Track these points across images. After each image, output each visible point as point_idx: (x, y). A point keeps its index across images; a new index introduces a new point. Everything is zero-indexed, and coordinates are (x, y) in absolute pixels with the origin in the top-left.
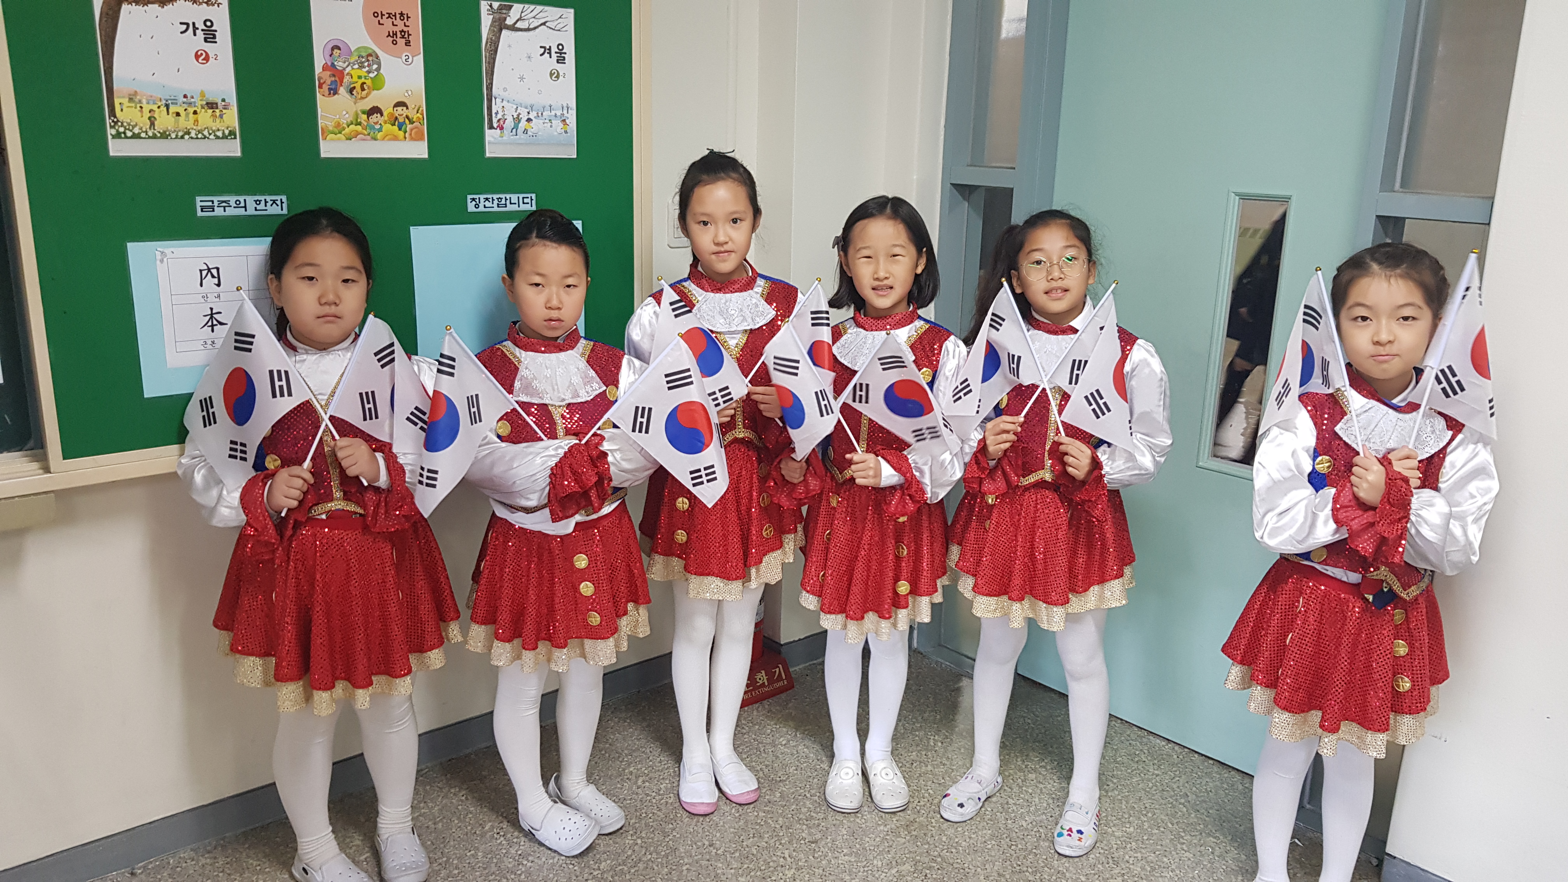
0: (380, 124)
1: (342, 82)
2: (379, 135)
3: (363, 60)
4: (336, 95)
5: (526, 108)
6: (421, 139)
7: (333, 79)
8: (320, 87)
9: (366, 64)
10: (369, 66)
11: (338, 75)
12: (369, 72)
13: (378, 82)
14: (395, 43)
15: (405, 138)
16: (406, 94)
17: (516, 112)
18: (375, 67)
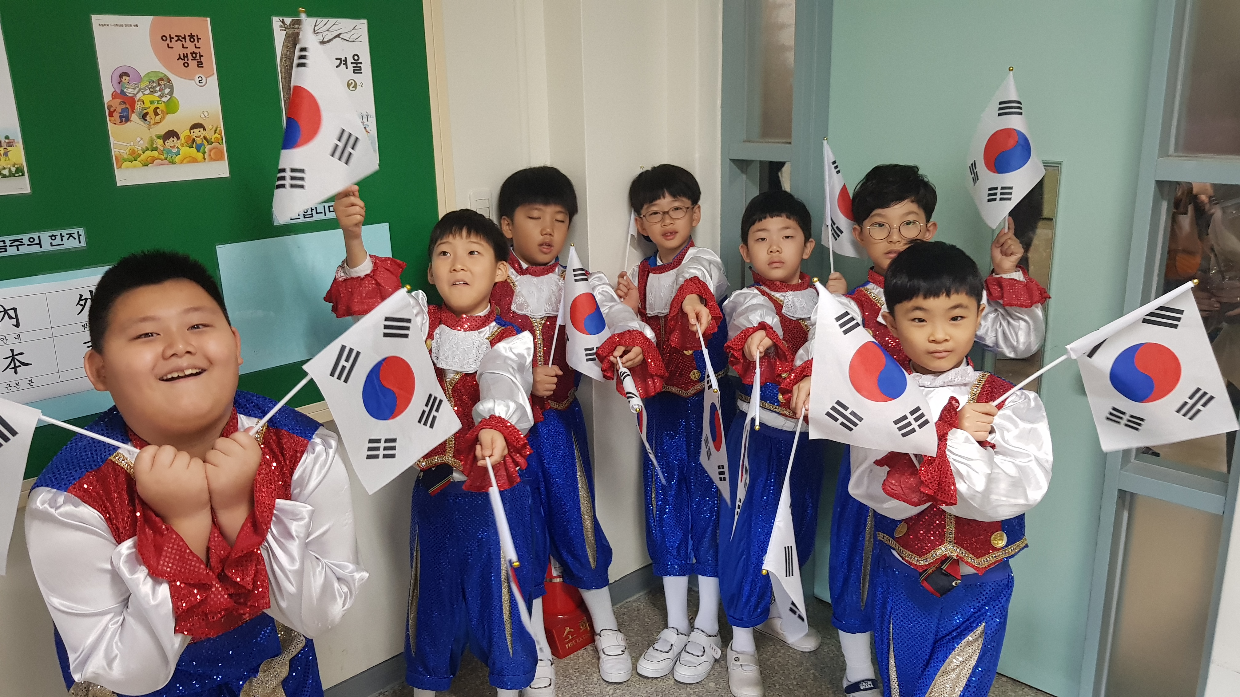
0: (177, 148)
1: (133, 108)
2: (177, 159)
3: (155, 85)
4: (129, 122)
6: (221, 158)
7: (124, 106)
8: (111, 115)
9: (158, 89)
10: (160, 90)
11: (129, 103)
12: (161, 97)
13: (172, 107)
14: (186, 65)
18: (167, 91)
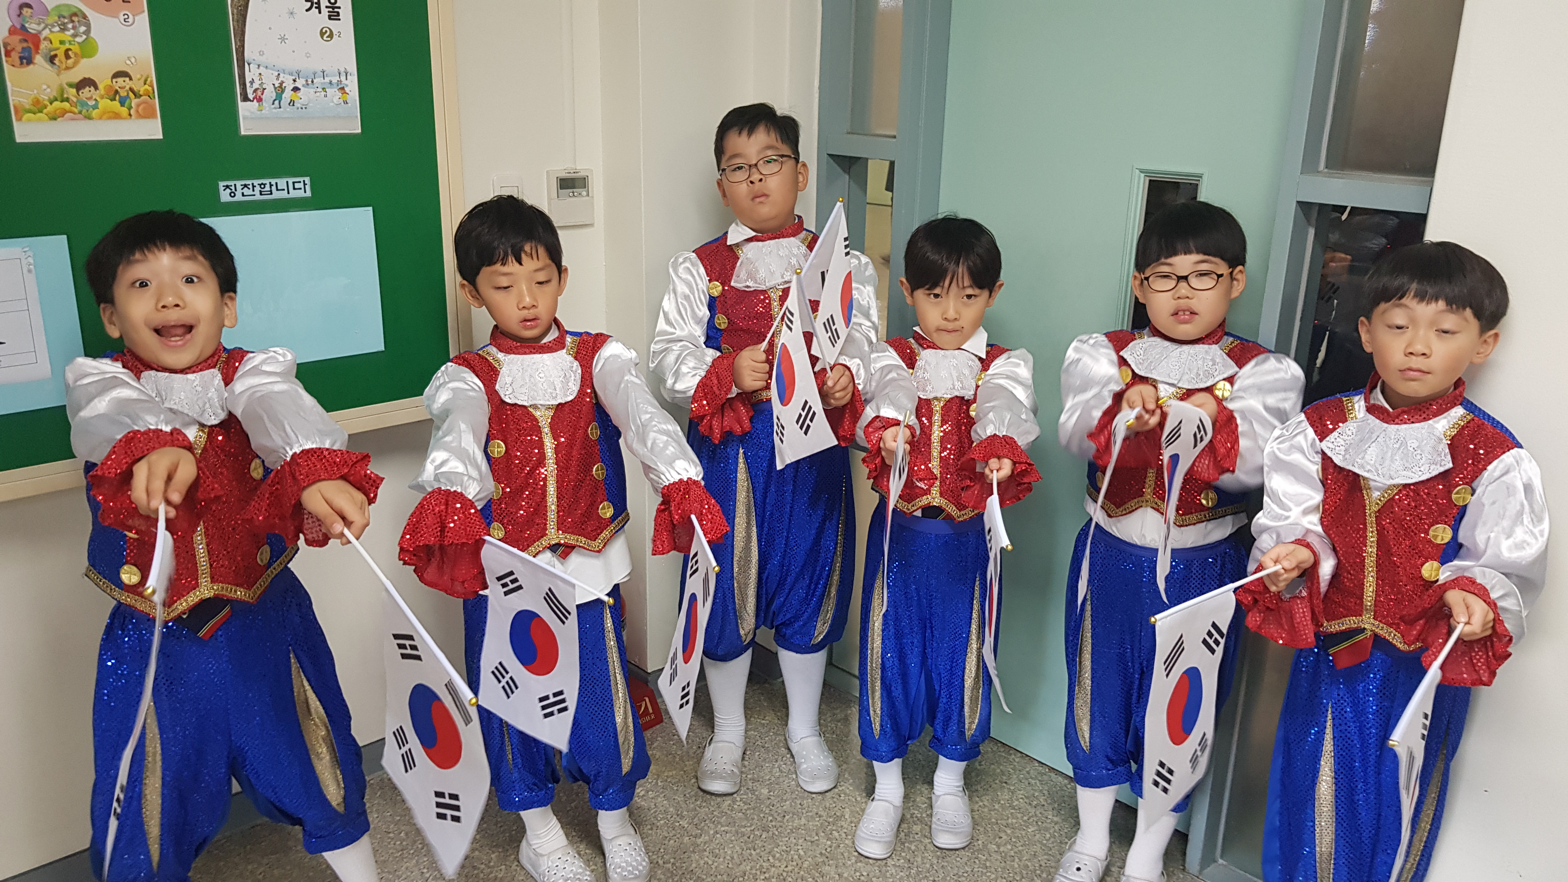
0: (96, 100)
1: (37, 47)
2: (95, 113)
4: (31, 66)
5: (291, 74)
6: (154, 116)
7: (25, 45)
8: (8, 54)
9: (70, 26)
10: (74, 28)
12: (75, 36)
13: (88, 49)
15: (130, 115)
16: (128, 62)
17: (278, 79)
18: (83, 29)
